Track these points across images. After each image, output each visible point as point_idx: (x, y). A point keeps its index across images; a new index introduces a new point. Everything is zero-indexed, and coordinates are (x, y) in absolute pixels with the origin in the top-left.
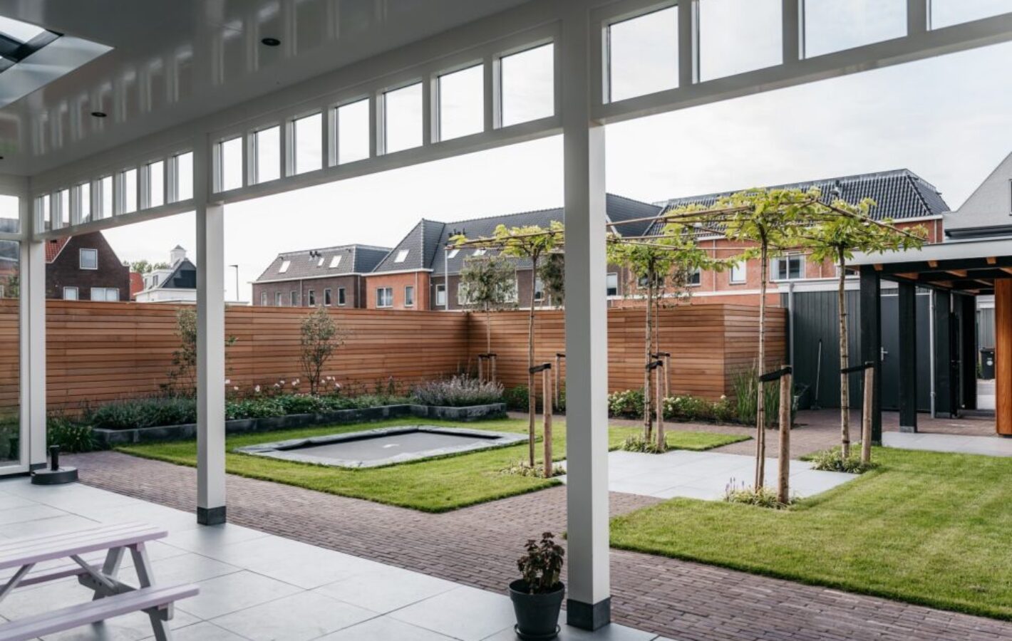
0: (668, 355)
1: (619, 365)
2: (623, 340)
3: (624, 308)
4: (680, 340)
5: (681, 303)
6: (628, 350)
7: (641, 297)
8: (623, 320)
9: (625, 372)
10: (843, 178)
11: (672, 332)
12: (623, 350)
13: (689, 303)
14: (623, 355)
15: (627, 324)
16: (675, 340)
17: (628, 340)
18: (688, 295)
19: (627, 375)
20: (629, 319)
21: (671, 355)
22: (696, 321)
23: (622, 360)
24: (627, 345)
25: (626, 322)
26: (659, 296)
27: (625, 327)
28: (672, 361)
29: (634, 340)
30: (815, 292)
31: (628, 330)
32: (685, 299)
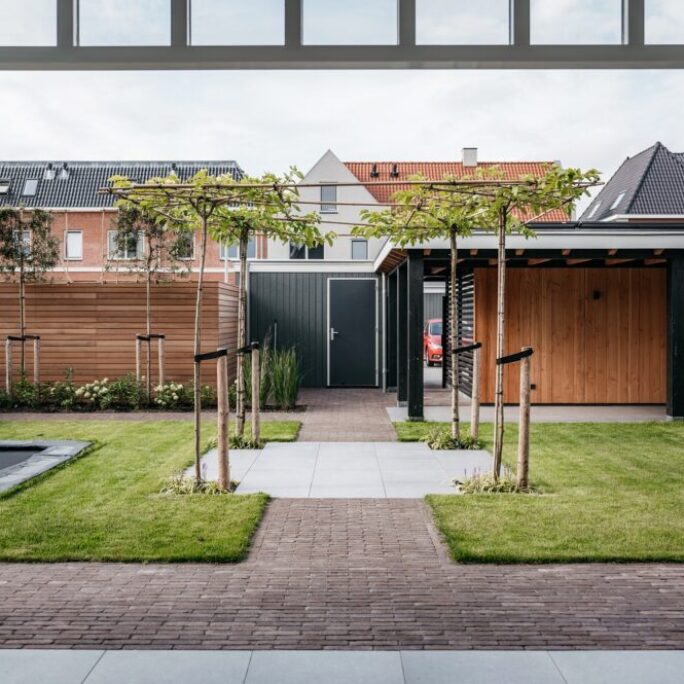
0: (162, 337)
1: (88, 349)
2: (94, 320)
3: (105, 283)
4: (166, 319)
5: (179, 279)
6: (100, 331)
7: (128, 270)
8: (94, 296)
9: (96, 358)
10: (179, 162)
11: (158, 311)
12: (93, 331)
13: (187, 280)
14: (94, 338)
15: (100, 301)
16: (160, 319)
17: (101, 319)
18: (186, 270)
19: (99, 361)
20: (101, 296)
21: (166, 337)
22: (186, 299)
23: (92, 343)
24: (99, 325)
25: (97, 299)
26: (152, 269)
27: (97, 305)
28: (167, 343)
29: (108, 319)
30: (270, 273)
31: (100, 308)
32: (183, 275)
